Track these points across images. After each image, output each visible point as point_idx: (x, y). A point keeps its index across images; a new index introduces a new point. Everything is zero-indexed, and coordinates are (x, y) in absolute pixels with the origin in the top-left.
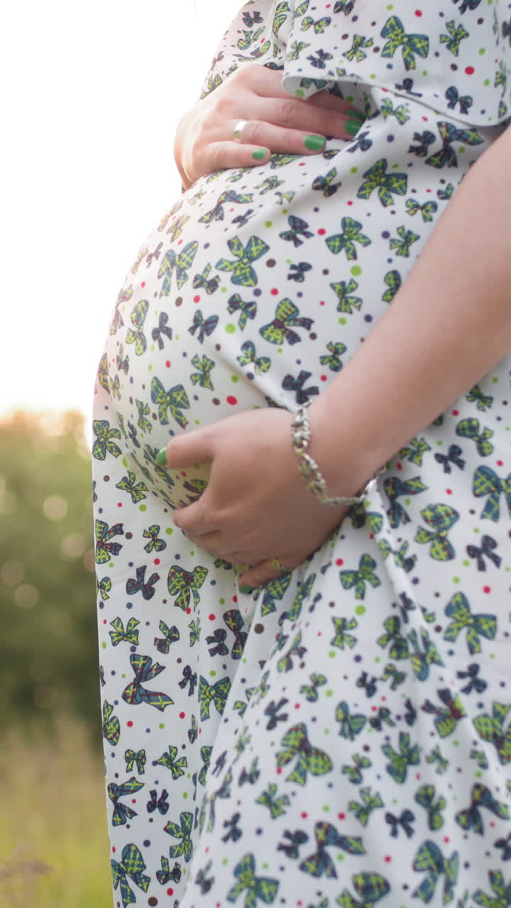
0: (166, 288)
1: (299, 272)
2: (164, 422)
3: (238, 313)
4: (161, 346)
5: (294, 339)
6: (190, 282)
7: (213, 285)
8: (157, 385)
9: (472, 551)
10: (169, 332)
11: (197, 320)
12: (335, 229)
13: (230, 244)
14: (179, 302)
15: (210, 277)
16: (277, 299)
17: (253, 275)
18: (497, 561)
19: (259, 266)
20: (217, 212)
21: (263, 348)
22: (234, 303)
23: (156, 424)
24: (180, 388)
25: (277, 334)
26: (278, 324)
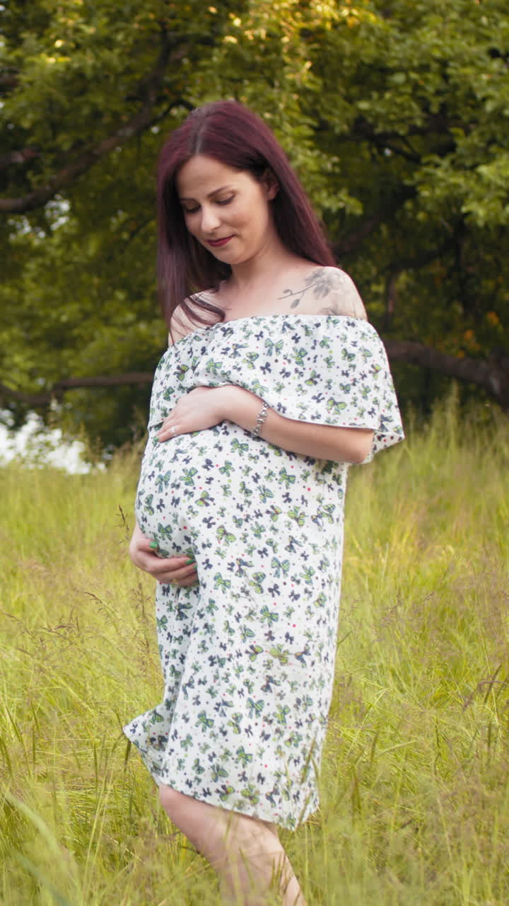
0: (161, 489)
1: (210, 480)
2: (164, 539)
3: (187, 495)
4: (161, 511)
5: (207, 505)
6: (170, 486)
7: (178, 486)
8: (160, 526)
9: (270, 590)
10: (163, 506)
11: (174, 500)
12: (222, 465)
13: (183, 470)
14: (166, 494)
15: (177, 483)
16: (201, 491)
17: (192, 482)
18: (278, 593)
19: (195, 478)
20: (175, 458)
21: (196, 508)
22: (186, 492)
23: (161, 540)
24: (169, 526)
25: (201, 503)
26: (202, 499)
